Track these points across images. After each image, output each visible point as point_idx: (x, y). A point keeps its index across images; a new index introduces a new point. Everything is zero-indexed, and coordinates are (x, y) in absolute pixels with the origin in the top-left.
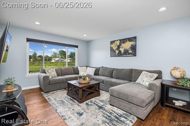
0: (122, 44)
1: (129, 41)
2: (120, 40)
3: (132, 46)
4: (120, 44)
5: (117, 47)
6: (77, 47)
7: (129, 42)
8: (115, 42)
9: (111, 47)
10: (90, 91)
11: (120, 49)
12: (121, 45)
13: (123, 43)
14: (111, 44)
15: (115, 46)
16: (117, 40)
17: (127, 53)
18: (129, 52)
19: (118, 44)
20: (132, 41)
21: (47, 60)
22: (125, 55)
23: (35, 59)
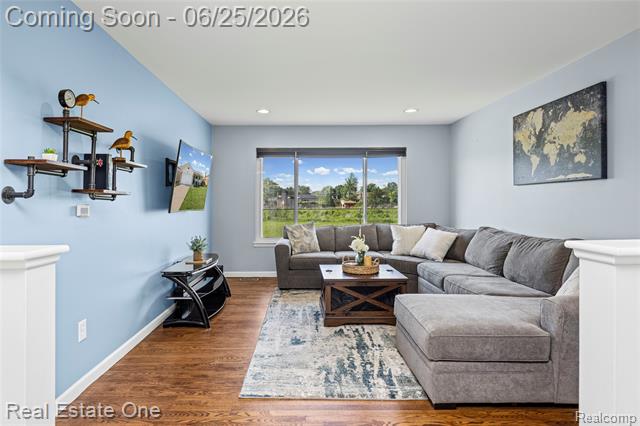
0: (553, 124)
1: (577, 109)
2: (543, 107)
3: (585, 129)
4: (545, 127)
5: (533, 139)
6: (402, 152)
7: (575, 111)
8: (529, 119)
9: (514, 142)
10: (362, 298)
11: (546, 151)
12: (546, 130)
13: (556, 118)
14: (514, 130)
15: (530, 137)
16: (534, 110)
17: (570, 166)
18: (577, 159)
19: (539, 127)
20: (587, 106)
21: (391, 200)
22: (561, 177)
23: (352, 199)
